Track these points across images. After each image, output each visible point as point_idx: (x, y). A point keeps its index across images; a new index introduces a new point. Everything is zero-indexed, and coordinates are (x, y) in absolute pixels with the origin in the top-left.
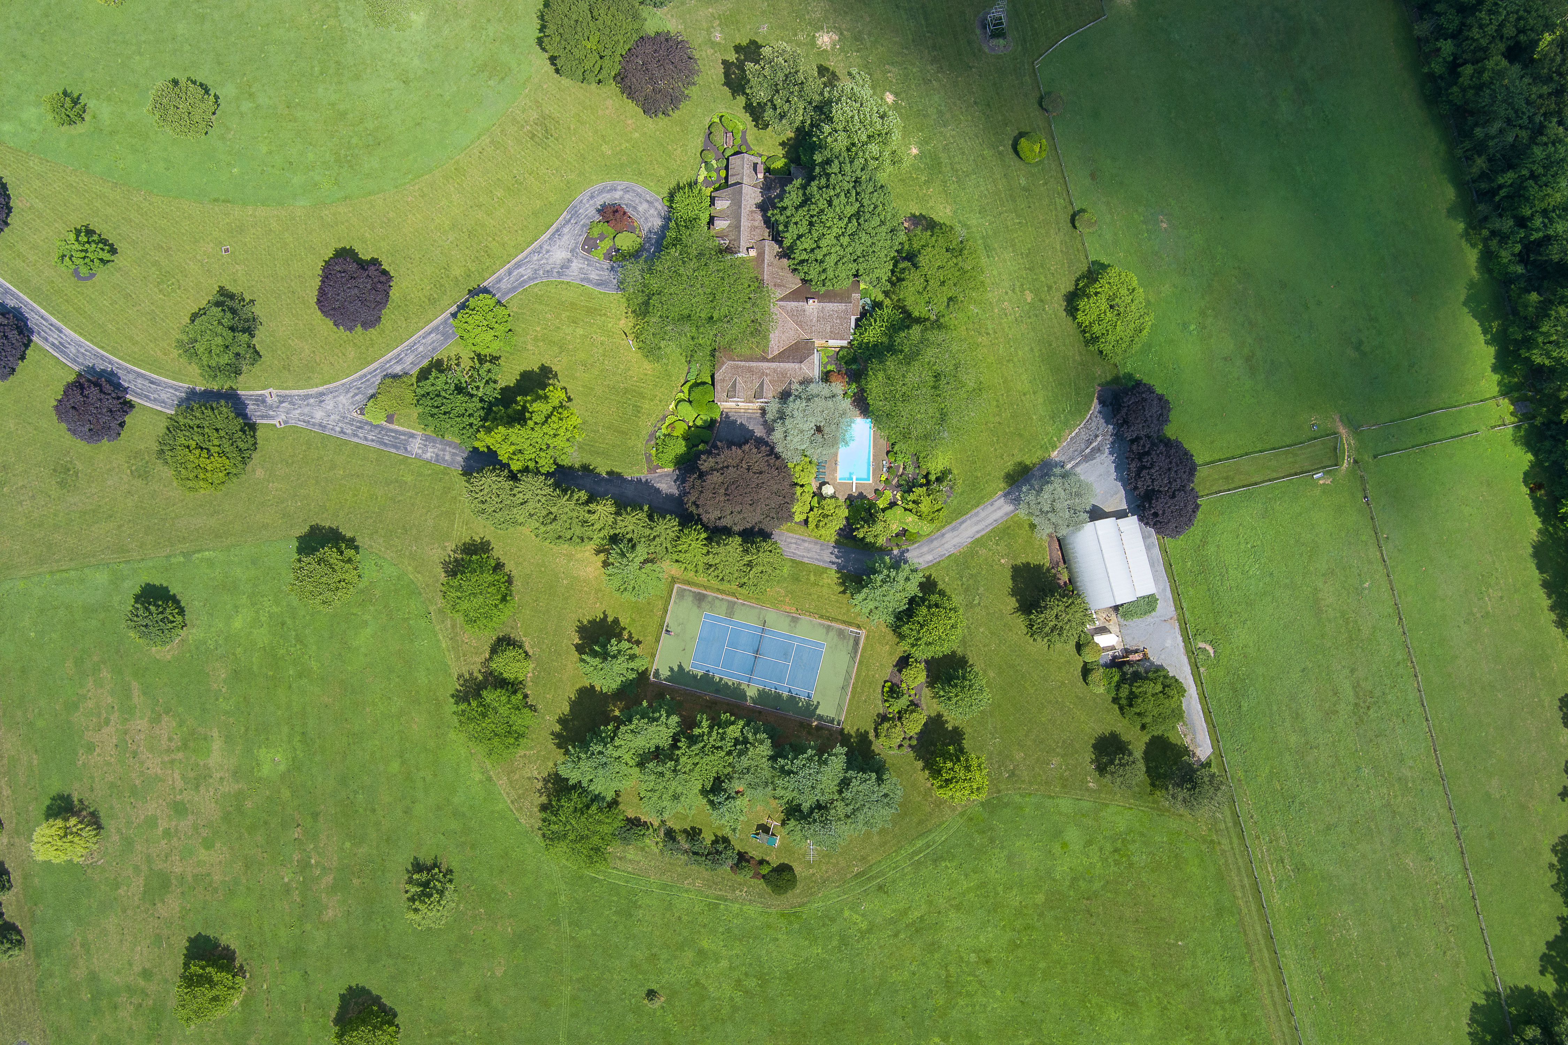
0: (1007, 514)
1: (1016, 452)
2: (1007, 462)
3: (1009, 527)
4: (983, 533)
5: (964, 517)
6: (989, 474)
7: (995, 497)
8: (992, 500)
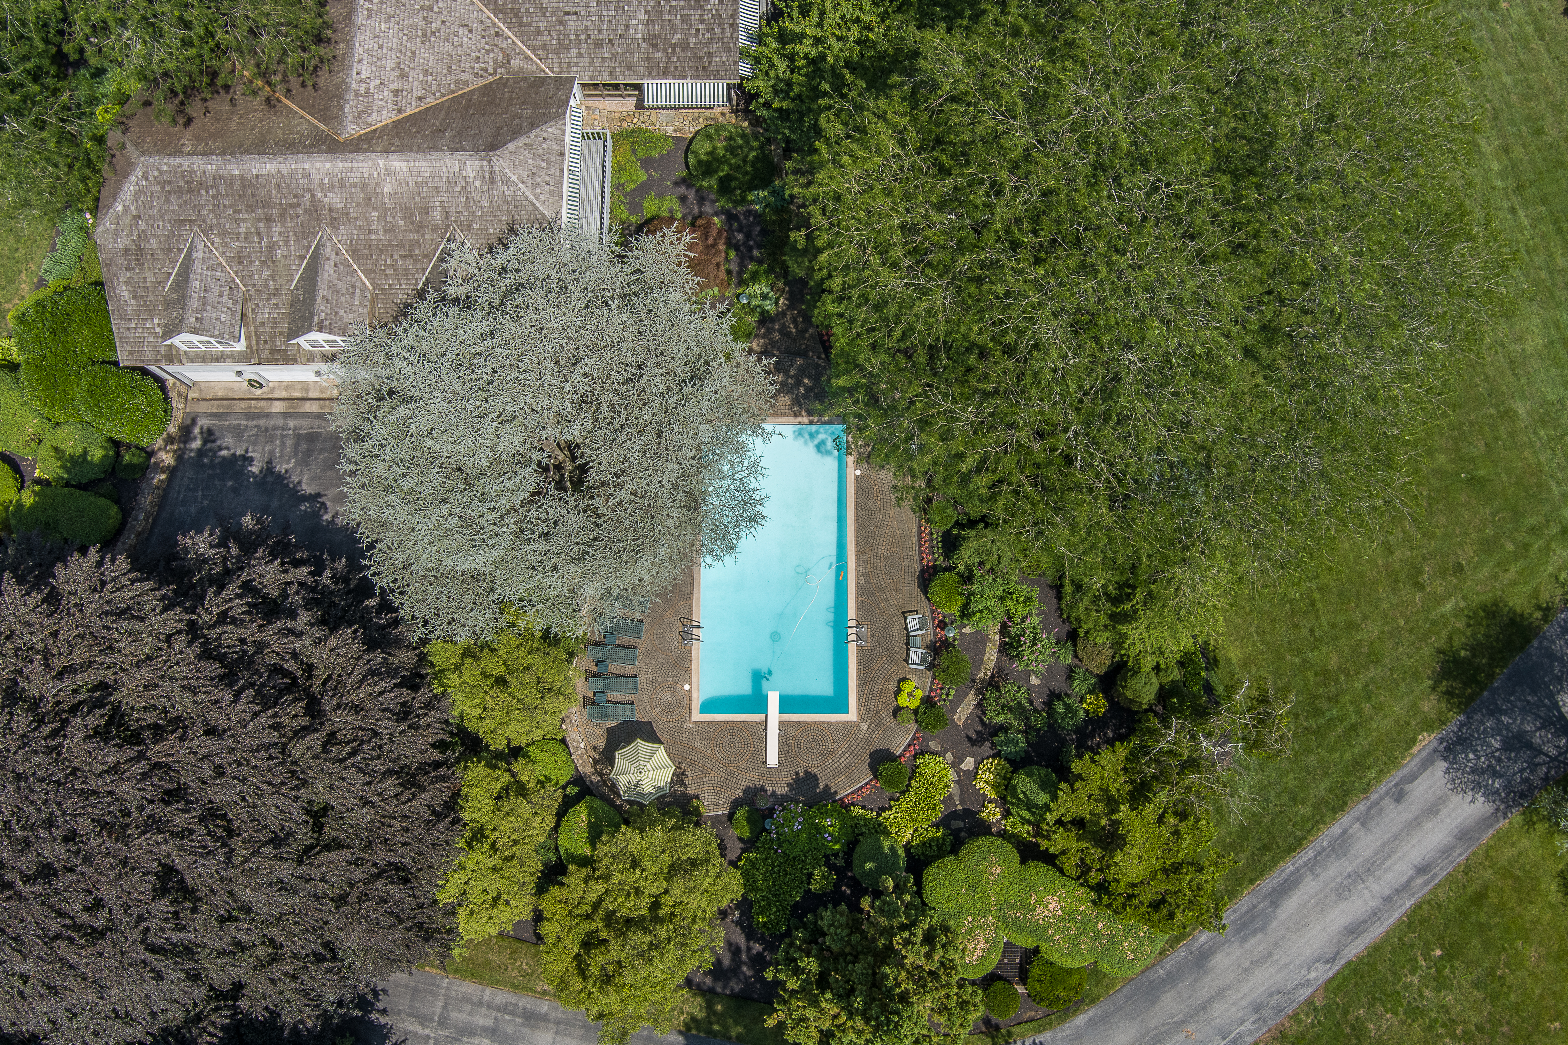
0: (1464, 835)
1: (1467, 554)
2: (1439, 601)
3: (1479, 898)
4: (1376, 932)
5: (1288, 867)
6: (1374, 659)
7: (1410, 764)
8: (1397, 775)
